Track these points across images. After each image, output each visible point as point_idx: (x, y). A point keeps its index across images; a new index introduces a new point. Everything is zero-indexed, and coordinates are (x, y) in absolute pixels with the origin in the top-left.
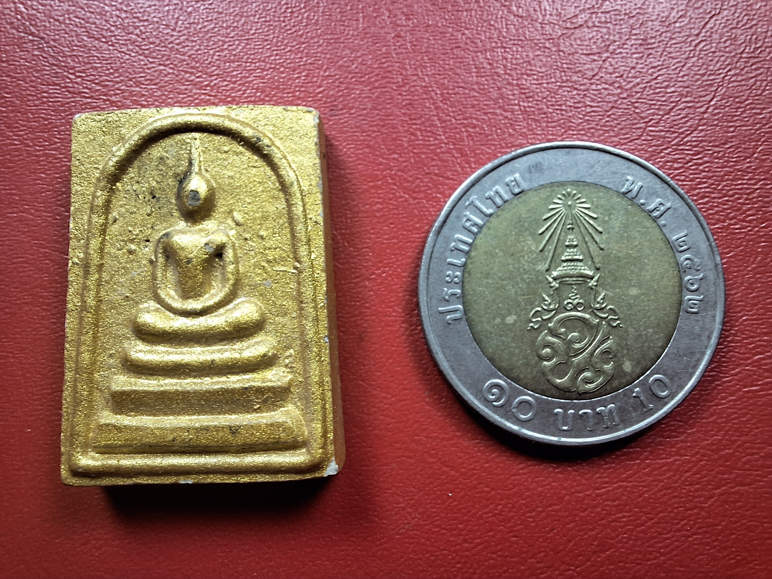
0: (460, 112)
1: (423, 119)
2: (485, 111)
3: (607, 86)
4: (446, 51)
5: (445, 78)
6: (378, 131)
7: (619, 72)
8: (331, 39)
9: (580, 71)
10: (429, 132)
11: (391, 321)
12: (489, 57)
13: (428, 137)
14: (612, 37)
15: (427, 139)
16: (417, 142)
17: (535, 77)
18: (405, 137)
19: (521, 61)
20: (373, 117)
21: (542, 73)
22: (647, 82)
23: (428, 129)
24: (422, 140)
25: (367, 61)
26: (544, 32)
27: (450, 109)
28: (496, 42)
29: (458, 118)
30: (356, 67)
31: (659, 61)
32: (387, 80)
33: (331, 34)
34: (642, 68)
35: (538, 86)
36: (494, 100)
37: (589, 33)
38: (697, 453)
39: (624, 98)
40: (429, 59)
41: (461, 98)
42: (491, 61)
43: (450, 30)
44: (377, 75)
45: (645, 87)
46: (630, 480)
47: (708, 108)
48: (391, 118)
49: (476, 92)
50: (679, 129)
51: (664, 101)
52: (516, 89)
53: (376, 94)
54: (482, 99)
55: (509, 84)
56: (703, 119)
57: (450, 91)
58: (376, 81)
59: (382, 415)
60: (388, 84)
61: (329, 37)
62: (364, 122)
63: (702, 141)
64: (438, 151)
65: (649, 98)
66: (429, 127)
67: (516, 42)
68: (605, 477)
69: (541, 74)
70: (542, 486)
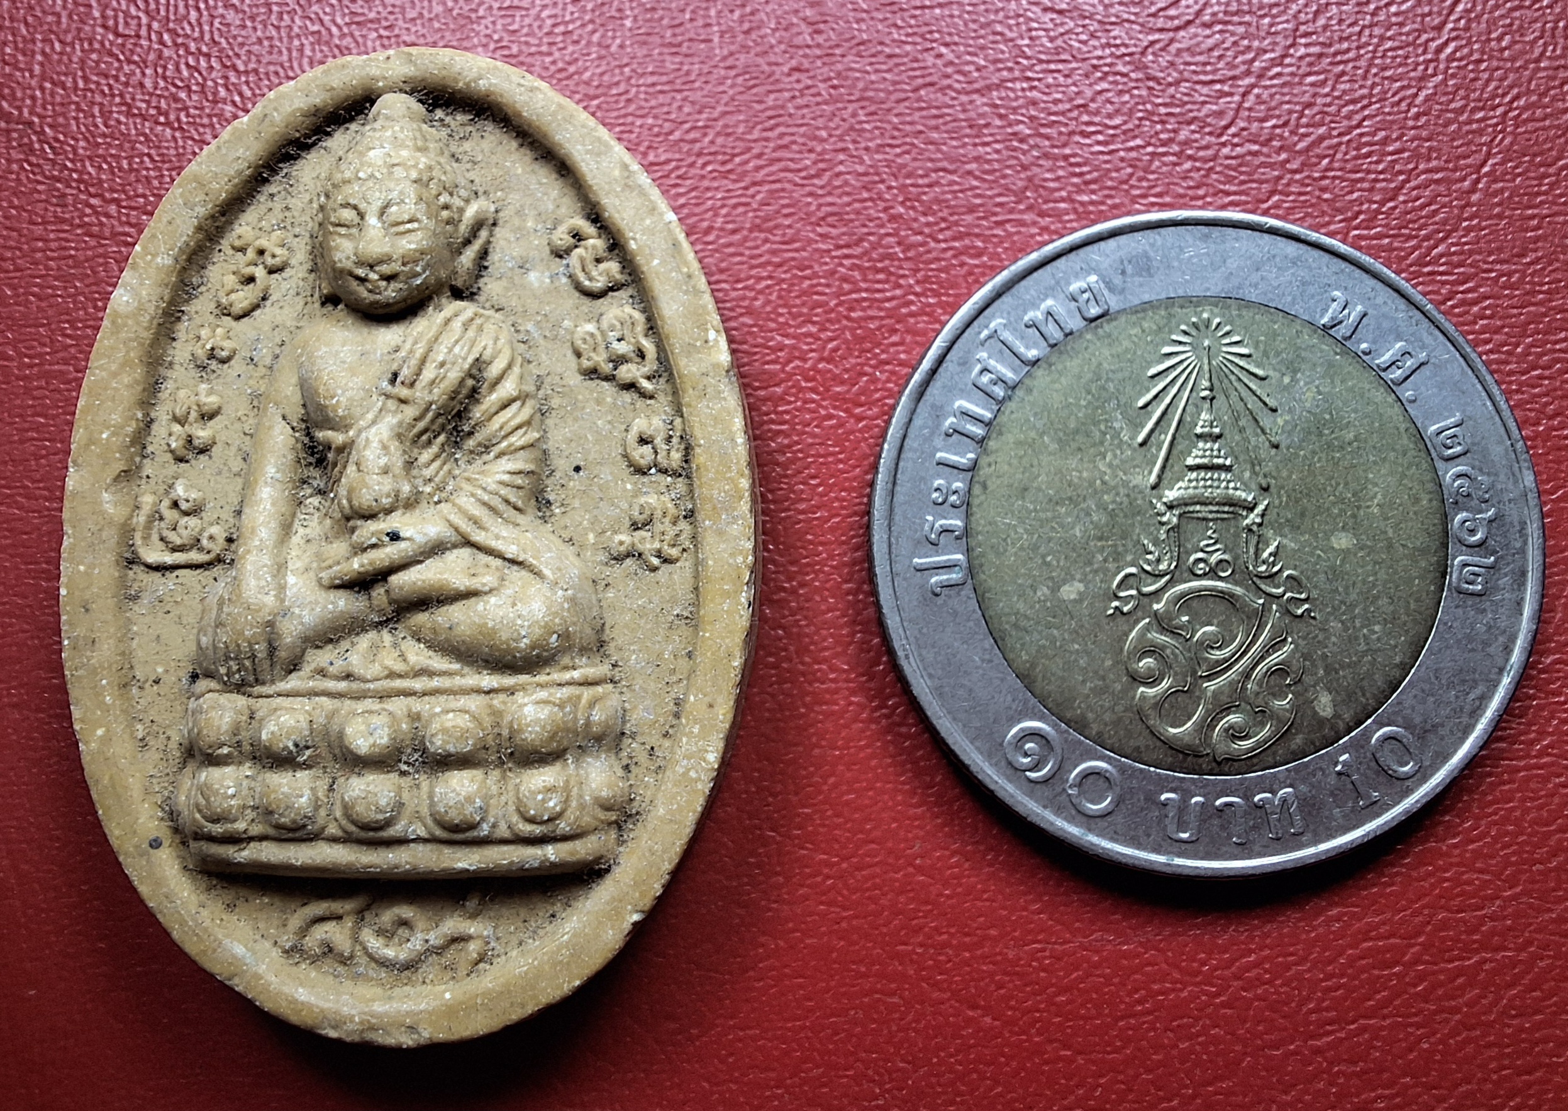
0: (943, 225)
1: (866, 244)
2: (999, 218)
3: (1256, 147)
4: (902, 95)
5: (908, 152)
6: (770, 277)
7: (1279, 117)
8: (653, 85)
9: (1195, 118)
10: (879, 271)
11: (827, 691)
12: (998, 102)
13: (879, 282)
14: (1256, 44)
15: (878, 286)
16: (854, 296)
17: (1100, 138)
18: (828, 286)
19: (1068, 106)
20: (757, 247)
21: (1115, 127)
22: (1340, 135)
23: (879, 265)
24: (866, 290)
25: (736, 126)
26: (1112, 42)
27: (923, 219)
28: (1010, 69)
29: (941, 237)
30: (712, 142)
31: (1361, 87)
32: (782, 165)
33: (652, 73)
34: (1329, 105)
35: (1106, 158)
36: (1015, 194)
37: (1208, 37)
38: (1529, 943)
39: (1295, 172)
40: (867, 115)
41: (944, 193)
42: (1002, 111)
43: (908, 48)
44: (759, 156)
45: (1340, 144)
46: (1385, 1011)
47: (1478, 181)
48: (797, 245)
49: (976, 178)
50: (1420, 229)
51: (1381, 172)
52: (1062, 167)
53: (759, 197)
54: (989, 193)
55: (1046, 156)
56: (1468, 204)
57: (920, 181)
58: (758, 168)
59: (822, 903)
60: (782, 175)
61: (651, 80)
62: (738, 259)
63: (1471, 253)
64: (903, 310)
65: (1349, 166)
66: (880, 261)
67: (1053, 66)
68: (1327, 1009)
69: (1111, 132)
70: (1190, 1037)
